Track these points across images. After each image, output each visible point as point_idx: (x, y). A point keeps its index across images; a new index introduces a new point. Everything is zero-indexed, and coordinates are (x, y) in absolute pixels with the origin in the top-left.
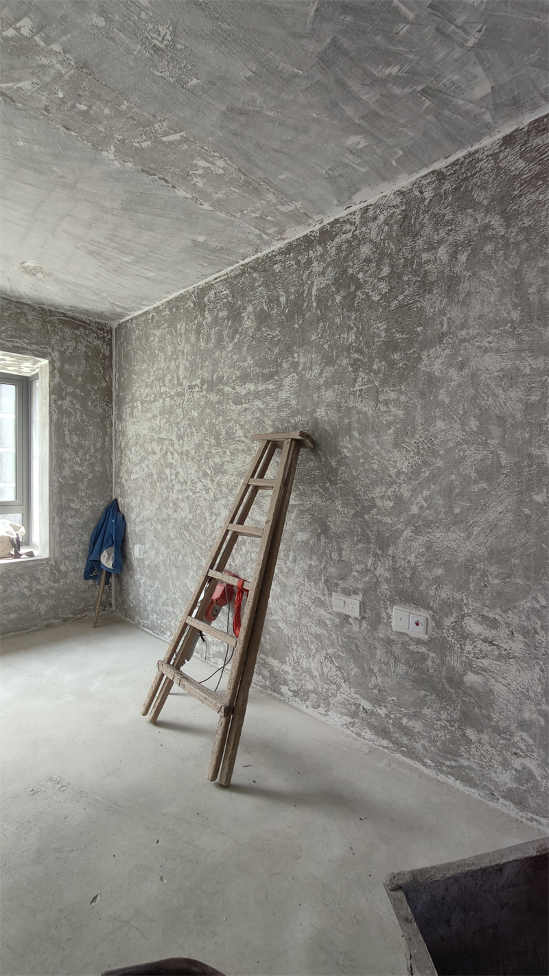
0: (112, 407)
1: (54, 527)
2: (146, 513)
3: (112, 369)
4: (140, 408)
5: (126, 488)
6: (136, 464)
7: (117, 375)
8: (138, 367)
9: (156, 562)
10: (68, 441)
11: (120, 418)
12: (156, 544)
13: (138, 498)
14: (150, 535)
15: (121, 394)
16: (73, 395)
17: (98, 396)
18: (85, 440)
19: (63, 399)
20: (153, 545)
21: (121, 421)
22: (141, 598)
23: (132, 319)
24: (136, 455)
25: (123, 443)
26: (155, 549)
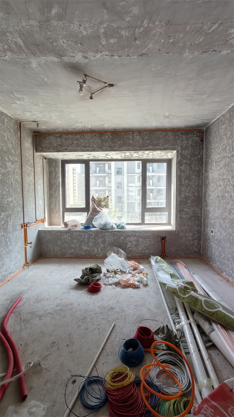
0: (203, 166)
1: (177, 218)
2: (216, 215)
3: (203, 149)
4: (215, 165)
5: (208, 203)
6: (212, 192)
7: (206, 151)
8: (214, 146)
9: (220, 238)
10: (184, 183)
11: (206, 171)
12: (220, 229)
13: (213, 208)
14: (218, 225)
15: (207, 160)
16: (186, 163)
17: (197, 162)
18: (191, 182)
19: (182, 165)
20: (219, 230)
21: (206, 172)
22: (213, 254)
23: (212, 124)
24: (213, 188)
25: (207, 182)
26: (220, 232)
